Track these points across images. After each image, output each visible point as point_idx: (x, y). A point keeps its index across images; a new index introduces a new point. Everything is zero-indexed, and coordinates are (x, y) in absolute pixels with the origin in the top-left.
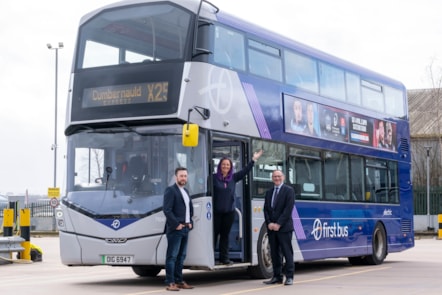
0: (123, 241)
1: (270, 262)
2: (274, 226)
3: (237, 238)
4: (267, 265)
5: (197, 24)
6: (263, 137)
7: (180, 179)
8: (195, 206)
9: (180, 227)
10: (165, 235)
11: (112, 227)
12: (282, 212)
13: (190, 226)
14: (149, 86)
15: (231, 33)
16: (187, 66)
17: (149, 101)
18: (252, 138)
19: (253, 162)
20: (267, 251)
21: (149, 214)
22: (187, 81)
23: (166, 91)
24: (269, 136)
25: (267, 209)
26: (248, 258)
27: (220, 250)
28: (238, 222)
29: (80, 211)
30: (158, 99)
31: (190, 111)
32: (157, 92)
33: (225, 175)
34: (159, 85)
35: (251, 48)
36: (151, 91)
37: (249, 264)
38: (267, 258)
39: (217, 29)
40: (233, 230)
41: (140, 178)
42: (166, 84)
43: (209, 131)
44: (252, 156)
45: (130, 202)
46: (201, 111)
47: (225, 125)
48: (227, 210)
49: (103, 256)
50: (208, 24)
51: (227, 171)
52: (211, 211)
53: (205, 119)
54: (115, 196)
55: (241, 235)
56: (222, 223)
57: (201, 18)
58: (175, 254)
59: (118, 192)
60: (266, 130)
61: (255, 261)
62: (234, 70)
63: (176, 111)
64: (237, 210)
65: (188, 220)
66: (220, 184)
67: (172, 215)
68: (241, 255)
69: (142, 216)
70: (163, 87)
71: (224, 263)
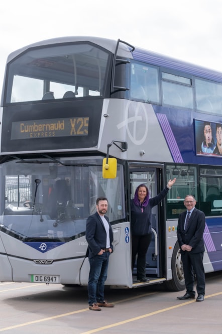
0: (50, 262)
1: (183, 276)
2: (187, 247)
3: (153, 255)
4: (180, 278)
5: (115, 63)
6: (176, 161)
7: (101, 208)
8: (114, 231)
9: (101, 252)
10: (87, 259)
11: (40, 250)
12: (194, 235)
13: (110, 250)
14: (71, 120)
15: (146, 68)
16: (106, 102)
17: (71, 134)
18: (166, 164)
19: (168, 189)
20: (180, 266)
21: (73, 238)
22: (106, 116)
23: (87, 125)
24: (181, 161)
25: (180, 231)
26: (163, 273)
27: (137, 266)
28: (154, 240)
29: (10, 234)
30: (80, 133)
31: (109, 146)
32: (79, 126)
33: (142, 201)
34: (80, 119)
35: (164, 80)
36: (73, 125)
37: (164, 279)
38: (180, 272)
39: (133, 66)
40: (150, 248)
41: (64, 204)
42: (87, 119)
43: (127, 161)
44: (166, 183)
45: (56, 226)
46: (119, 145)
47: (142, 154)
48: (143, 233)
49: (32, 275)
50: (125, 63)
51: (143, 197)
52: (129, 235)
53: (123, 151)
54: (42, 220)
55: (157, 253)
56: (140, 244)
57: (118, 57)
58: (97, 277)
59: (44, 217)
60: (179, 155)
61: (169, 276)
62: (149, 102)
63: (96, 144)
64: (153, 230)
65: (108, 246)
66: (137, 210)
67: (94, 241)
68: (157, 271)
69: (67, 240)
70: (84, 122)
71: (142, 281)
